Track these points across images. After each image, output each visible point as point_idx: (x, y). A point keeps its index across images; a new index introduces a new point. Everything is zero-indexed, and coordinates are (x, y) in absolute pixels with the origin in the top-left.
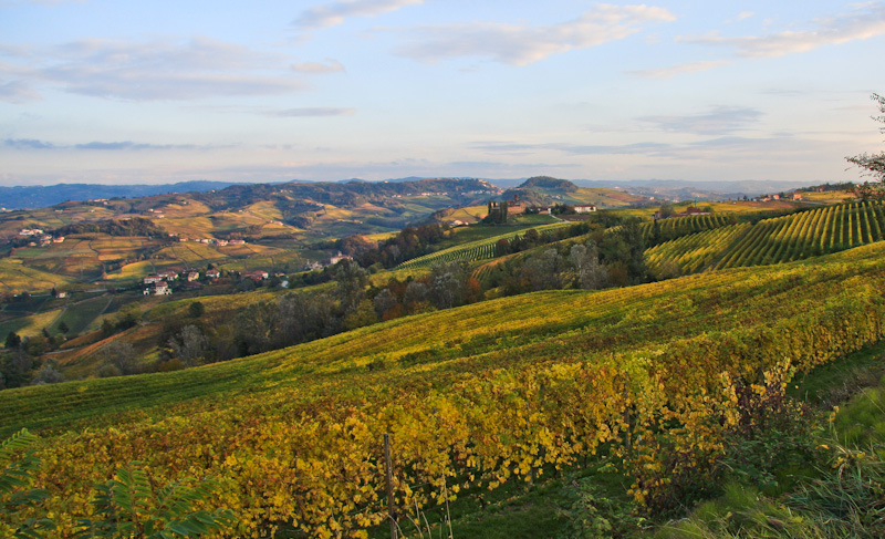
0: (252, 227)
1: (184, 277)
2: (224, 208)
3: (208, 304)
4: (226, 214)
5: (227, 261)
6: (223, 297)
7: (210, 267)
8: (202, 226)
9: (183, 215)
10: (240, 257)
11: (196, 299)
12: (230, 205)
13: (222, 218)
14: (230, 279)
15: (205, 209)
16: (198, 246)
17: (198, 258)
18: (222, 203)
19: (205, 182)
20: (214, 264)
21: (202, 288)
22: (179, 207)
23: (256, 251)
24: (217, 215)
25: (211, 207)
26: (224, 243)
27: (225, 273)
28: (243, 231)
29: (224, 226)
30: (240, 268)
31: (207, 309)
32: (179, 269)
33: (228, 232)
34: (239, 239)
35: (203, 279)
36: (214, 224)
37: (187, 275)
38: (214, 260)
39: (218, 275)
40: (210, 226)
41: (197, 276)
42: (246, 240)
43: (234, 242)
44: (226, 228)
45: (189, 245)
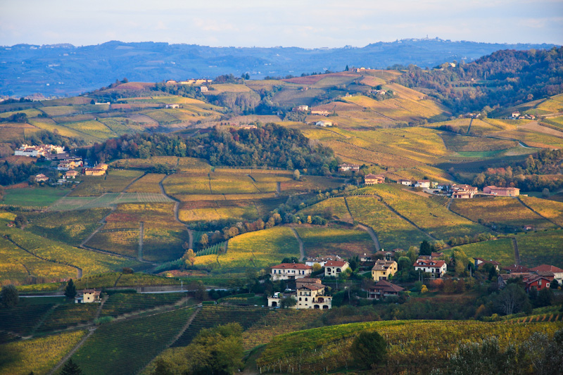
0: (540, 156)
1: (360, 268)
2: (474, 107)
3: (398, 339)
4: (480, 122)
5: (473, 237)
6: (437, 324)
7: (426, 250)
8: (419, 148)
9: (376, 121)
10: (507, 228)
11: (370, 326)
12: (491, 99)
13: (469, 131)
14: (471, 280)
15: (432, 109)
16: (406, 197)
17: (404, 225)
18: (473, 93)
19: (436, 42)
20: (440, 243)
21: (401, 300)
22: (369, 102)
23: (546, 214)
24: (456, 123)
25: (445, 103)
26: (468, 193)
27: (461, 265)
28: (519, 163)
29: (473, 151)
30: (502, 258)
31: (393, 350)
32: (355, 248)
33: (481, 167)
34: (507, 184)
35: (408, 276)
36: (449, 145)
37: (369, 266)
38: (440, 232)
39: (443, 269)
40: (439, 149)
41: (392, 269)
42: (524, 187)
43: (493, 191)
44: (479, 157)
45: (384, 194)
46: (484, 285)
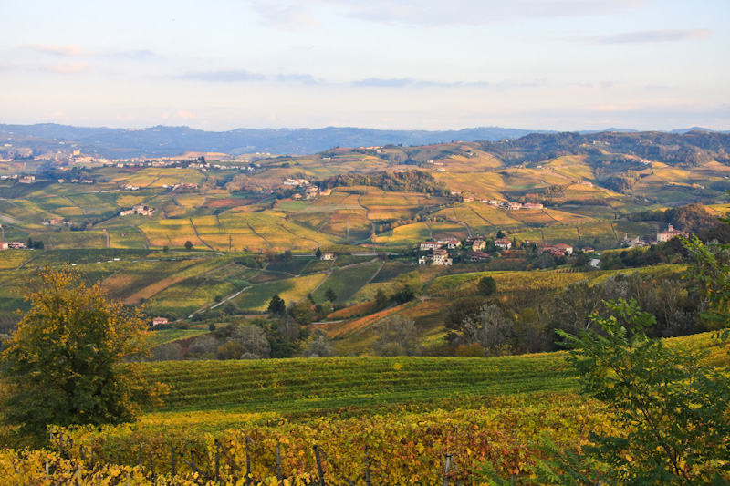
0: (553, 188)
1: (467, 245)
2: (519, 162)
3: (501, 280)
4: (521, 170)
5: (520, 229)
6: (519, 273)
7: (500, 236)
8: (491, 183)
9: (468, 169)
10: (536, 225)
11: (487, 274)
12: (527, 158)
13: (516, 175)
14: (524, 251)
15: (496, 163)
16: (485, 208)
17: (484, 223)
18: (517, 156)
19: (496, 129)
20: (505, 233)
21: (488, 261)
22: (464, 159)
23: (557, 218)
24: (510, 170)
25: (503, 160)
26: (516, 206)
27: (518, 244)
28: (542, 192)
29: (518, 186)
30: (536, 239)
31: (499, 287)
33: (523, 193)
34: (536, 202)
35: (491, 249)
36: (505, 181)
37: (471, 244)
38: (503, 227)
39: (509, 245)
40: (500, 184)
41: (483, 245)
42: (545, 204)
43: (529, 206)
44: (521, 188)
45: (474, 207)
46: (531, 254)
